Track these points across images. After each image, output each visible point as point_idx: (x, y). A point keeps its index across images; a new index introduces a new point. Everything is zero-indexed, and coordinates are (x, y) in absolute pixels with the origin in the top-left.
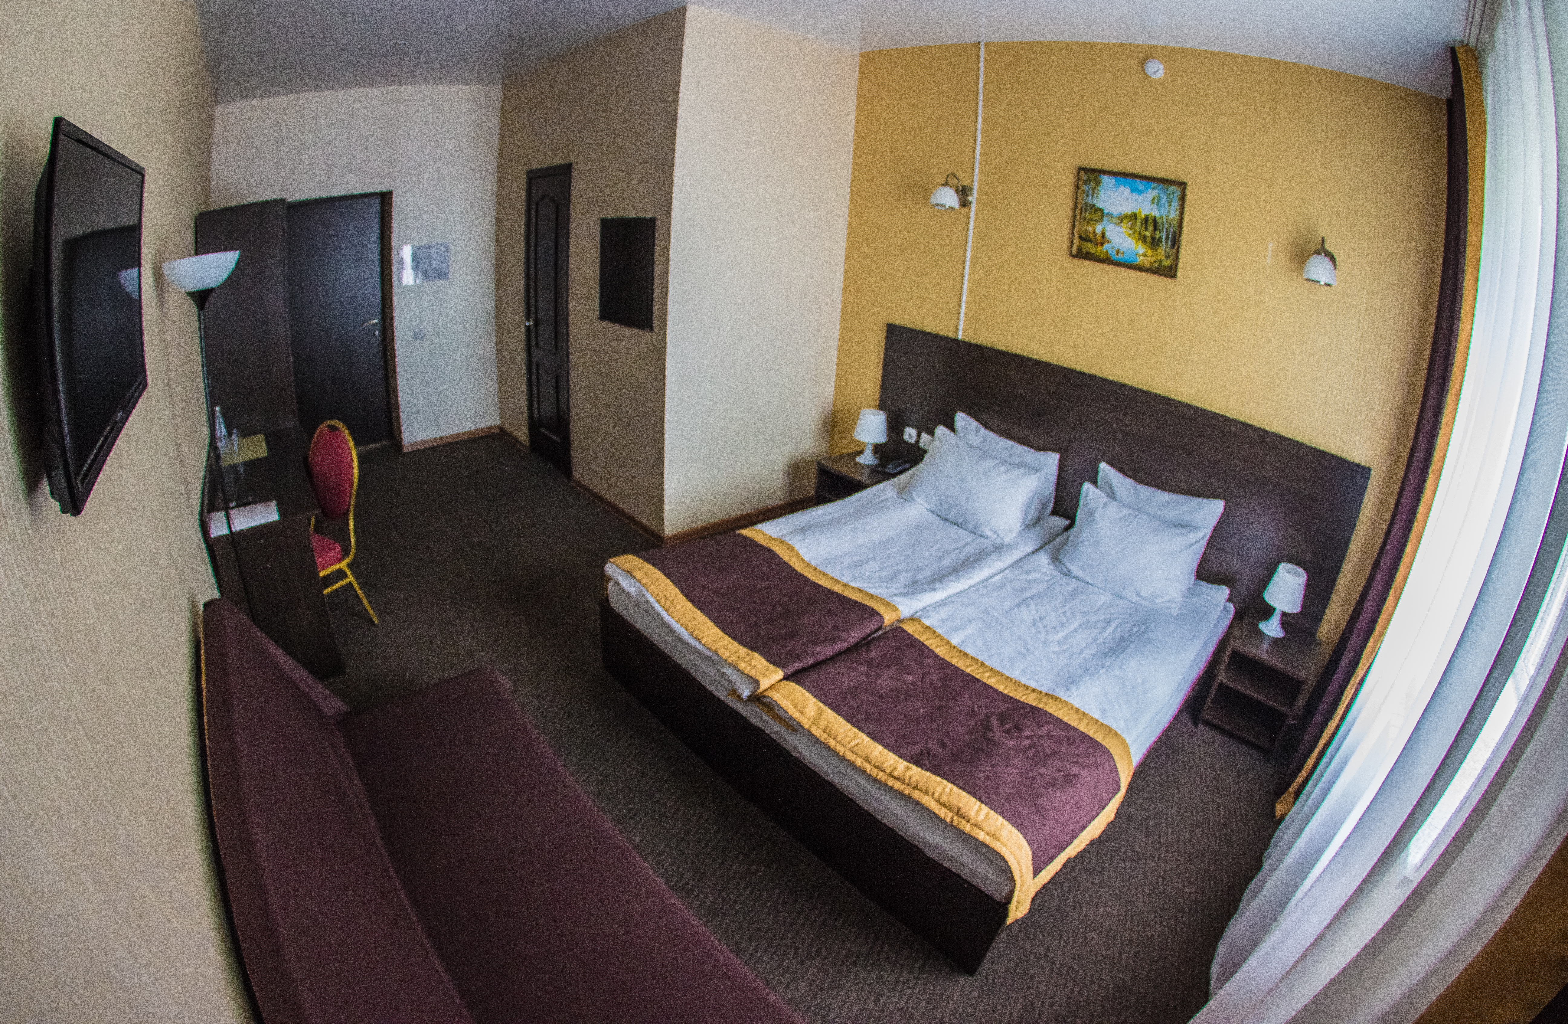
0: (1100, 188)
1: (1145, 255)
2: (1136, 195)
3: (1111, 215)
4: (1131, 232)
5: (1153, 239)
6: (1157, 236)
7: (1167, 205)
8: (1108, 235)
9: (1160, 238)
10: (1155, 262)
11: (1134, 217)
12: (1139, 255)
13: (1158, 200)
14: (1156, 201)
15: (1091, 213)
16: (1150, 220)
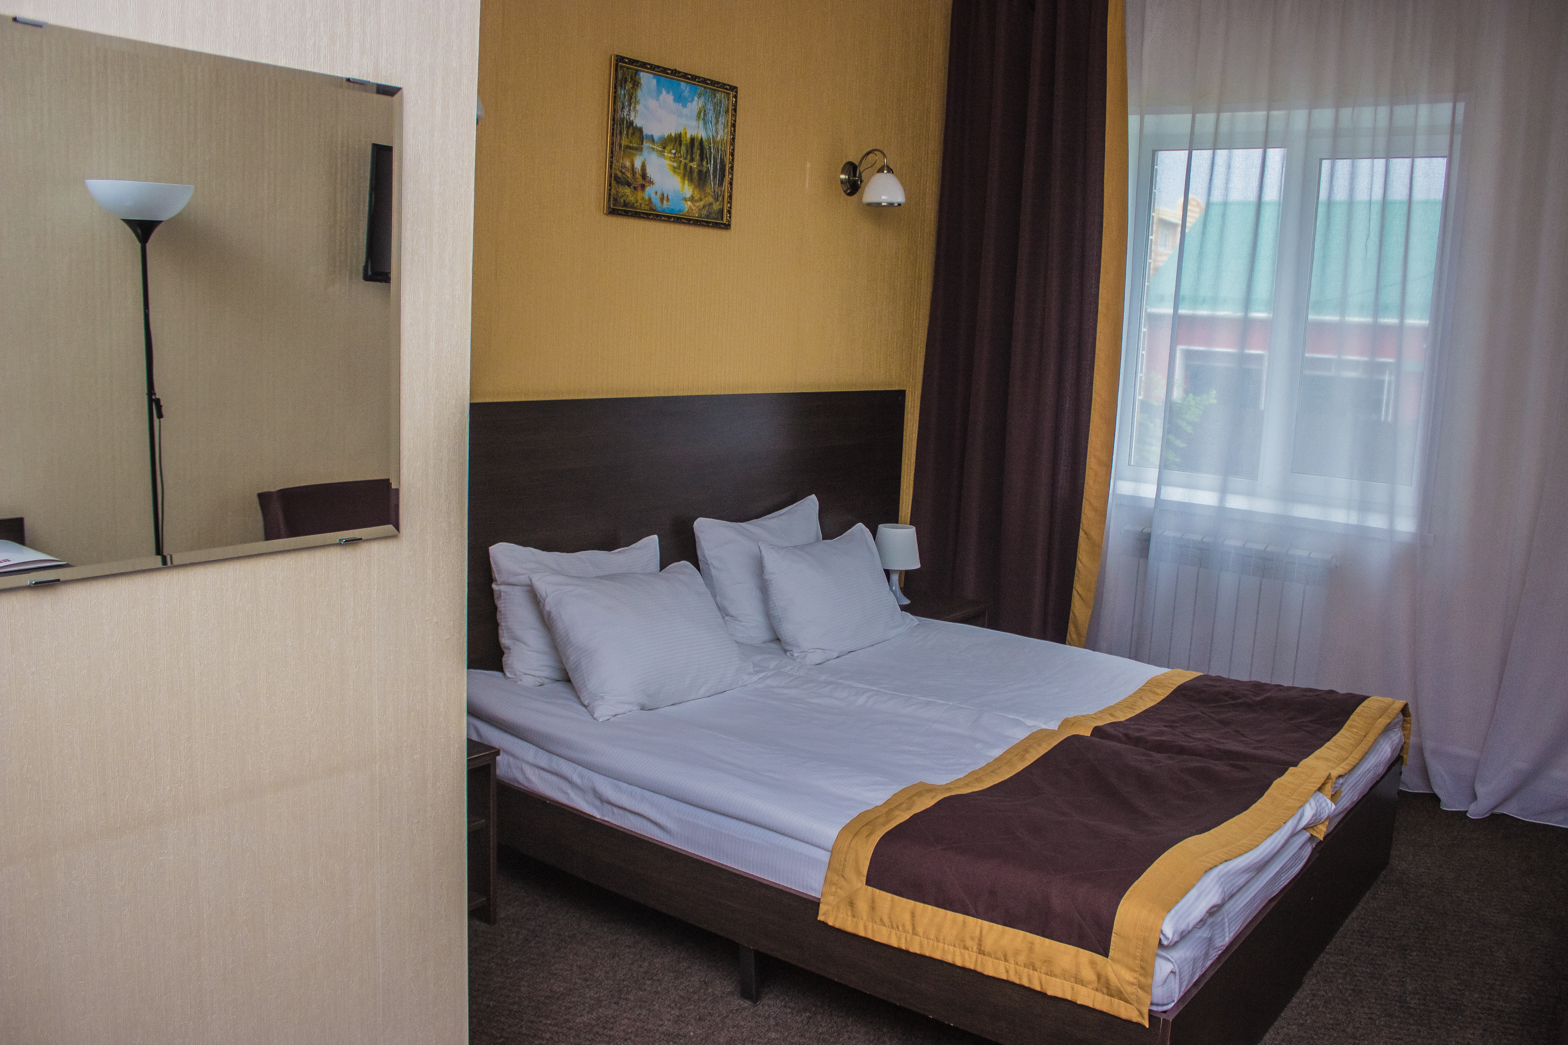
0: (639, 93)
1: (692, 199)
2: (679, 106)
3: (652, 139)
4: (675, 164)
5: (700, 172)
6: (704, 170)
7: (714, 121)
8: (650, 172)
9: (708, 170)
10: (704, 207)
11: (677, 140)
12: (685, 200)
13: (705, 114)
14: (702, 115)
15: (627, 134)
16: (696, 144)
